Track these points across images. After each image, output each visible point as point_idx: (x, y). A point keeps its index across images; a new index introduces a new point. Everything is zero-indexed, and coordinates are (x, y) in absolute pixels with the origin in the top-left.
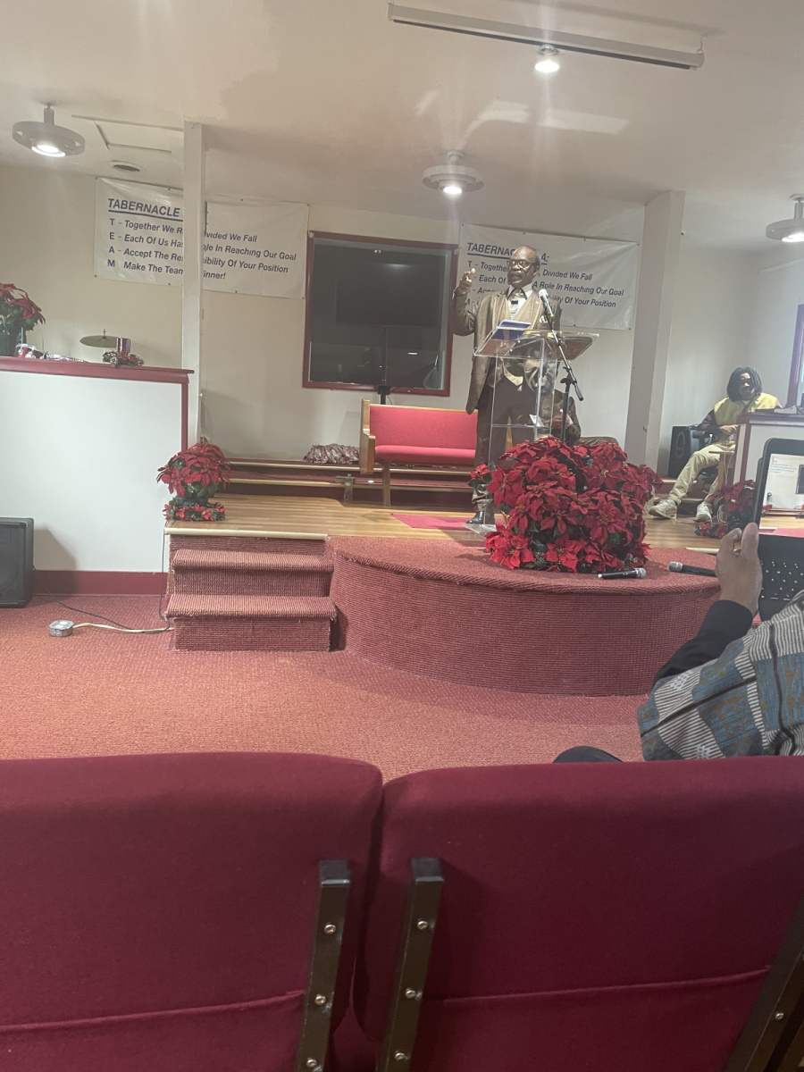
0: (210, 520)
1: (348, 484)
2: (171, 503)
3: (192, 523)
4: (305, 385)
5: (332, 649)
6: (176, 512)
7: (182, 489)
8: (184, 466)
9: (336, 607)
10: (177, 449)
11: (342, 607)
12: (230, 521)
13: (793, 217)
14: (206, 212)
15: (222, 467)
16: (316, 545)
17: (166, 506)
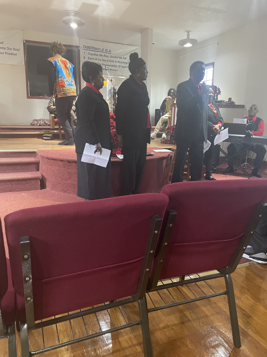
4: (28, 97)
5: (41, 189)
9: (42, 175)
11: (44, 175)
13: (186, 38)
16: (33, 154)
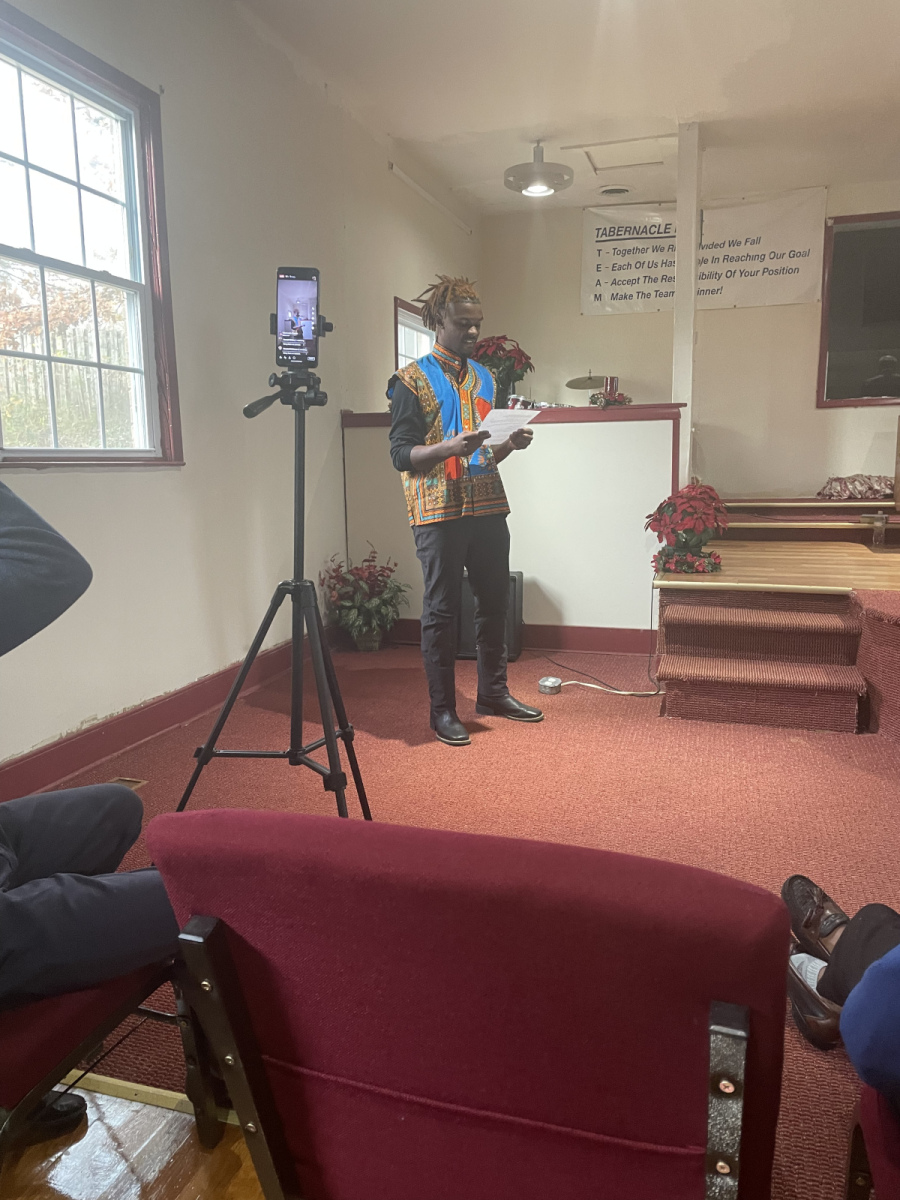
0: (704, 572)
1: (878, 524)
2: (659, 553)
3: (683, 576)
4: (820, 405)
5: (860, 731)
6: (665, 564)
7: (672, 537)
8: (675, 511)
10: (666, 493)
11: (874, 680)
12: (727, 573)
14: (702, 221)
15: (717, 510)
16: (836, 601)
17: (654, 556)
